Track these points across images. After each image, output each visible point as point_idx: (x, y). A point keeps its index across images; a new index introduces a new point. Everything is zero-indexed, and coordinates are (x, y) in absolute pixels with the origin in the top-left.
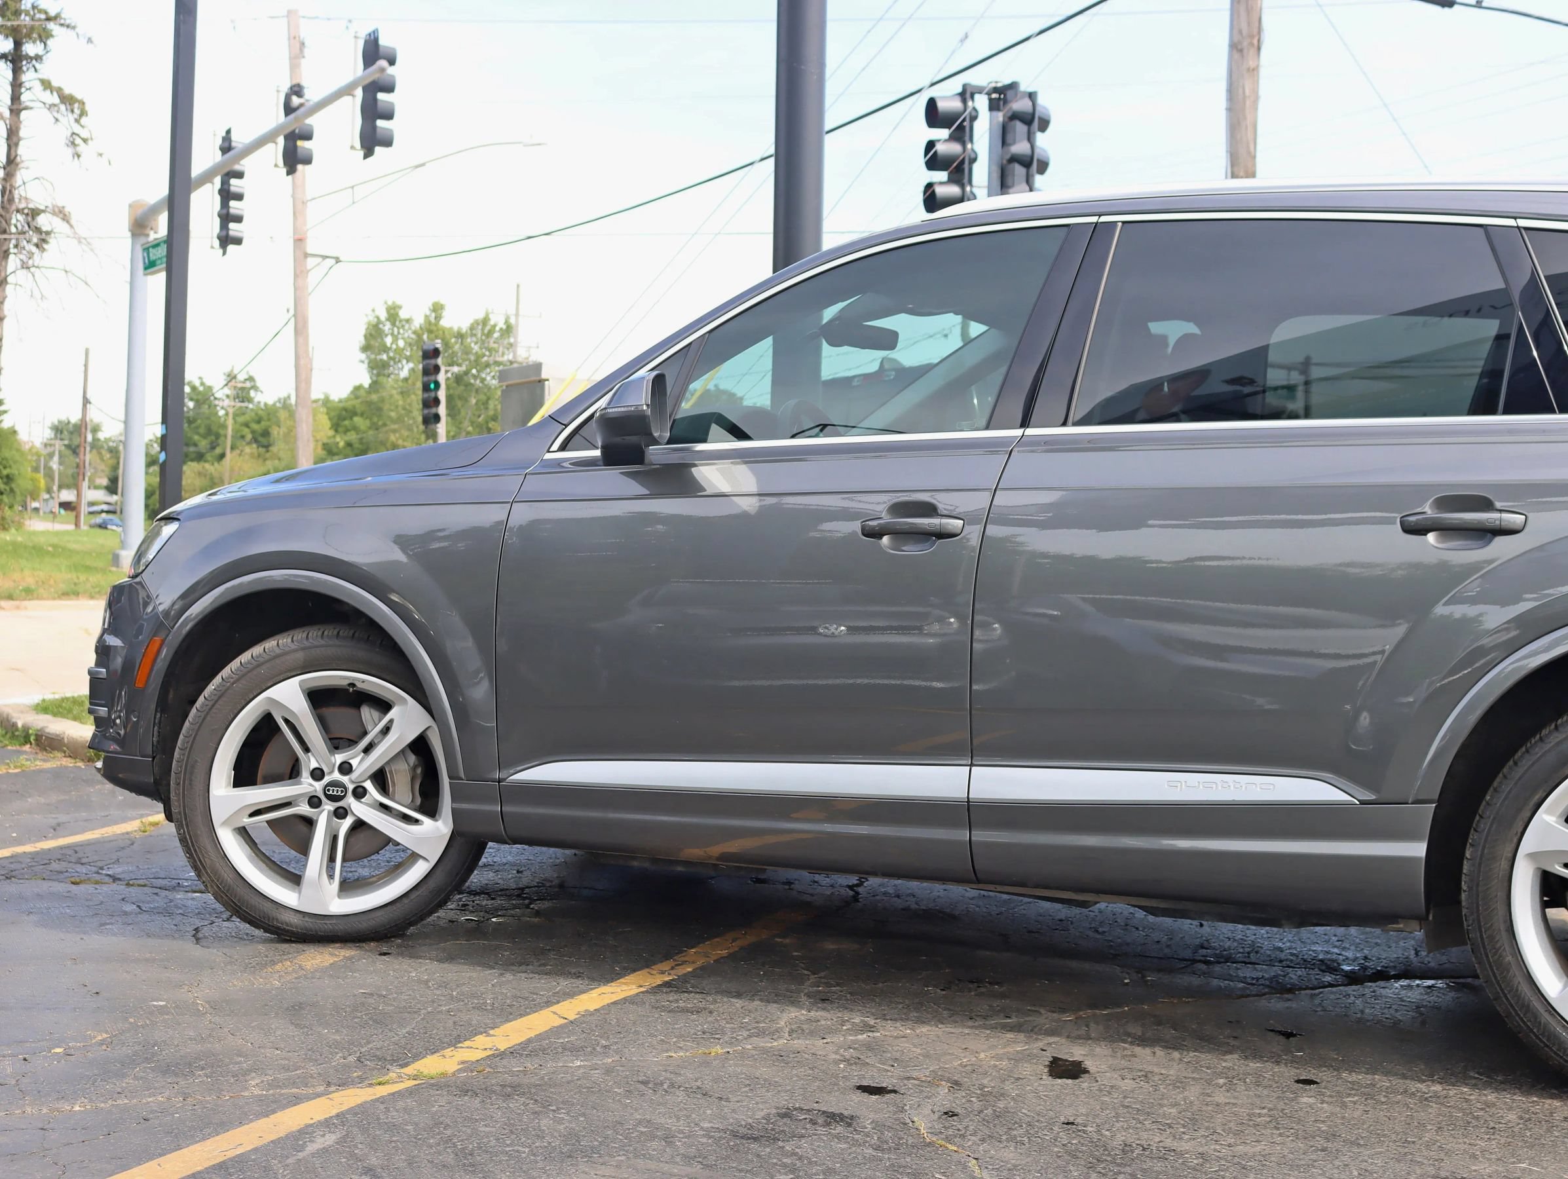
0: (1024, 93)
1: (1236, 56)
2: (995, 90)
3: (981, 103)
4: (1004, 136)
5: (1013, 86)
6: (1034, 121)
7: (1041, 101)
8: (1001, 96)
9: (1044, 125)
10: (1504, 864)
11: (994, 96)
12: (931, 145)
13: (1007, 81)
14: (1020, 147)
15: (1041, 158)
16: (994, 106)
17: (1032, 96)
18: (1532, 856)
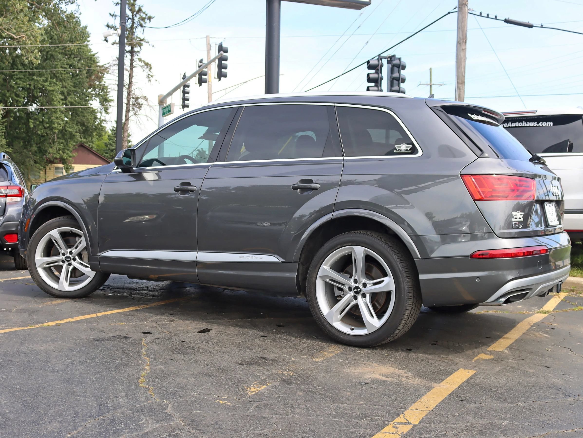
0: (397, 58)
1: (459, 45)
2: (389, 57)
3: (385, 61)
4: (392, 71)
5: (394, 56)
6: (401, 67)
7: (402, 60)
8: (391, 59)
9: (404, 68)
11: (389, 59)
12: (368, 75)
13: (392, 55)
14: (396, 75)
15: (403, 78)
16: (389, 62)
17: (399, 59)
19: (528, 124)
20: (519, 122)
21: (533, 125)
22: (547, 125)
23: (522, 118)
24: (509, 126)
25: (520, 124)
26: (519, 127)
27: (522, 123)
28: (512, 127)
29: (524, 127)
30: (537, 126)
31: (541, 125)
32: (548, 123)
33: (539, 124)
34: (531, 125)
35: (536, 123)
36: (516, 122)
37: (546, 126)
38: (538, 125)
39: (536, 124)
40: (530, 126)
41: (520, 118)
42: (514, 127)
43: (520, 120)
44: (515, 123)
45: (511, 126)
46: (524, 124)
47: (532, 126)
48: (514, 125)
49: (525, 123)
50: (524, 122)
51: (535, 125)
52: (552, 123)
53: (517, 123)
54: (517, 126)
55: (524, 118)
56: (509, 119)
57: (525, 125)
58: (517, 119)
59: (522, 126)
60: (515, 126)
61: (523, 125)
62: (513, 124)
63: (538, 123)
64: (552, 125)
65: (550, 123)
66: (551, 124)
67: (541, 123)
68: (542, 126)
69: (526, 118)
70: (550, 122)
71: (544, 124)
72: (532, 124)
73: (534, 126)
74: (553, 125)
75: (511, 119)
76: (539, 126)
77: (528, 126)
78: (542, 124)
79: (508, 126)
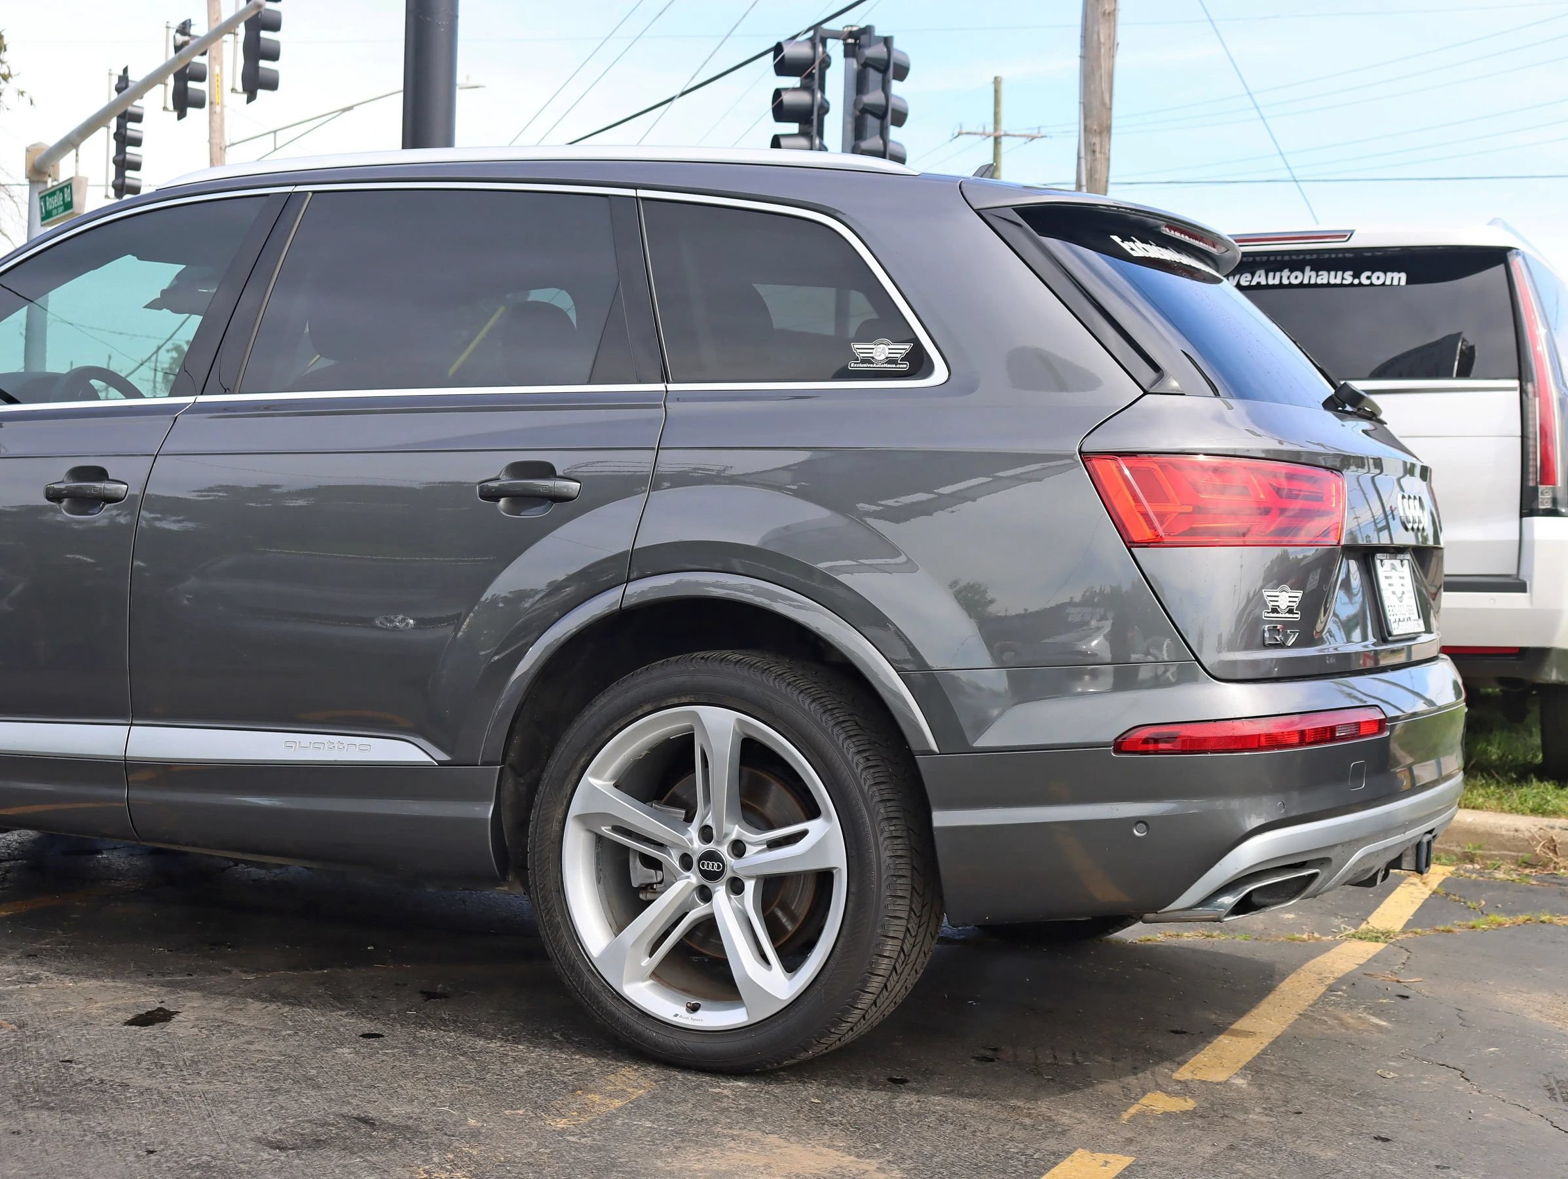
10: (555, 826)
18: (581, 818)
19: (1323, 278)
20: (1292, 271)
21: (1338, 281)
22: (1388, 282)
23: (1301, 257)
24: (1259, 283)
25: (1296, 278)
26: (1290, 286)
27: (1303, 272)
28: (1267, 287)
29: (1309, 286)
30: (1352, 285)
31: (1367, 282)
32: (1389, 275)
33: (1359, 278)
34: (1332, 281)
35: (1351, 273)
36: (1281, 270)
37: (1383, 284)
38: (1356, 282)
39: (1348, 278)
40: (1328, 285)
41: (1294, 257)
42: (1274, 287)
43: (1295, 261)
44: (1278, 274)
45: (1263, 282)
46: (1309, 276)
47: (1335, 285)
48: (1273, 280)
49: (1313, 274)
50: (1308, 269)
51: (1345, 282)
52: (1403, 276)
53: (1286, 273)
54: (1285, 282)
55: (1308, 257)
56: (1258, 259)
57: (1313, 282)
58: (1287, 258)
59: (1301, 285)
60: (1277, 282)
61: (1306, 282)
62: (1271, 275)
63: (1356, 275)
64: (1403, 282)
65: (1396, 275)
66: (1399, 278)
67: (1368, 273)
68: (1372, 284)
69: (1315, 256)
70: (1399, 272)
71: (1378, 278)
72: (1335, 278)
73: (1342, 285)
74: (1408, 282)
75: (1265, 259)
76: (1360, 284)
77: (1322, 286)
78: (1368, 278)
79: (1254, 283)
